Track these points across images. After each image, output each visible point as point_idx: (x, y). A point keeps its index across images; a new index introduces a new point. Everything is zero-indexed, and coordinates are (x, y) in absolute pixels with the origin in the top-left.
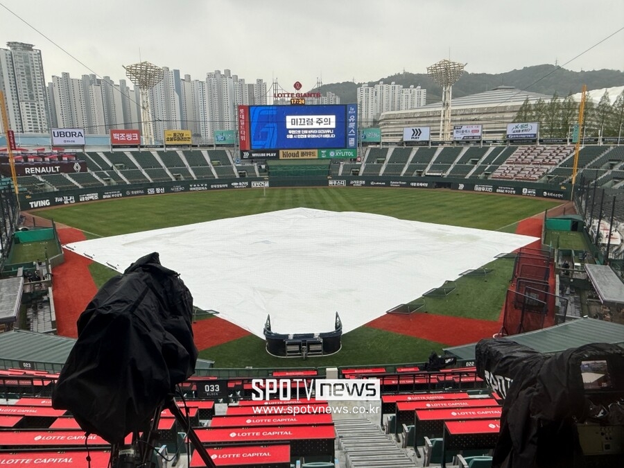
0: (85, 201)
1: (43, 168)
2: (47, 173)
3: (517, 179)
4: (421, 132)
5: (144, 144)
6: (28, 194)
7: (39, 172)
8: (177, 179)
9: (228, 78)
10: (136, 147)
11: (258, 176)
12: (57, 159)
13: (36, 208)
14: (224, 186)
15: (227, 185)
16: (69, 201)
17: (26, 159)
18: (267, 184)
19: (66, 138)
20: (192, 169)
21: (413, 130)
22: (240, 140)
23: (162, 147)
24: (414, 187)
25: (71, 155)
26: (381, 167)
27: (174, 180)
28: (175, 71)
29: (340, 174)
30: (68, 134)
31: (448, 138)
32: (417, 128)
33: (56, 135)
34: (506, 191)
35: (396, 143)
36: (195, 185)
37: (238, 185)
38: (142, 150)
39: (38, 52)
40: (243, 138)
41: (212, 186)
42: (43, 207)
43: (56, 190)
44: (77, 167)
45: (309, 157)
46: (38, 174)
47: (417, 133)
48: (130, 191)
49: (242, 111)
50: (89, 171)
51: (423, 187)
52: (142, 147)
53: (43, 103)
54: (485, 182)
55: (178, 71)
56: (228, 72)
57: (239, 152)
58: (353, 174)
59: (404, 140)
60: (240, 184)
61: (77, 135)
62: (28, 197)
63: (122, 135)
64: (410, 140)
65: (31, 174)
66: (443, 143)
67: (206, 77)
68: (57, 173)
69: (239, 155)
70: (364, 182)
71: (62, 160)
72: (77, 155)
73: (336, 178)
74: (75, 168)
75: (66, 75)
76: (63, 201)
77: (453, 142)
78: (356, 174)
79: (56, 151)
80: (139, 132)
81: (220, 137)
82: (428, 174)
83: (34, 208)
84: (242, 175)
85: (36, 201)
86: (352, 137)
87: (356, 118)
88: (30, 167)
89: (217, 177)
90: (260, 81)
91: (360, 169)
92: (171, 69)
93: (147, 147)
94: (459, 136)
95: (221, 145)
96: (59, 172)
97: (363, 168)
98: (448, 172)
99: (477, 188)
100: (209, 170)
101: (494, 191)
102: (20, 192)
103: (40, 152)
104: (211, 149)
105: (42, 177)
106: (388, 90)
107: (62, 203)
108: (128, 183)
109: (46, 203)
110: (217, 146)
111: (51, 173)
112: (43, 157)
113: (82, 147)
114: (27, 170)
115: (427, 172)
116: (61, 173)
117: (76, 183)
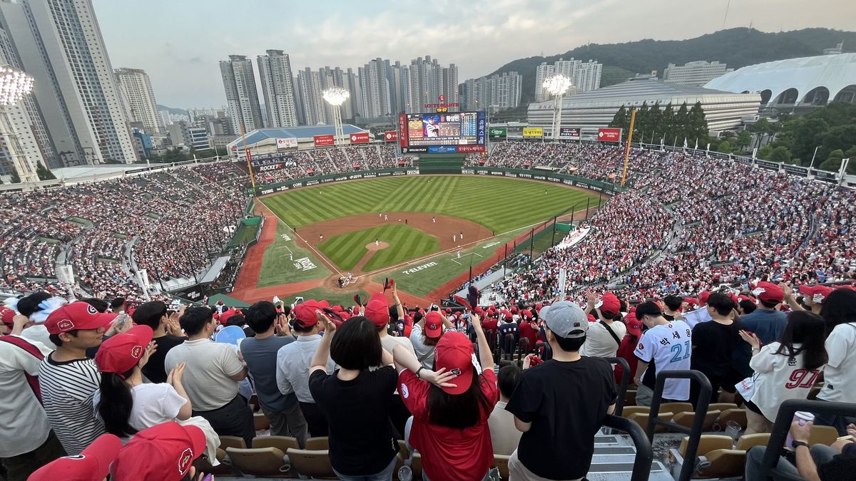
9: (427, 64)
11: (413, 166)
13: (265, 194)
14: (388, 174)
18: (418, 172)
24: (522, 177)
27: (354, 170)
28: (386, 60)
34: (583, 186)
36: (367, 174)
37: (398, 173)
39: (287, 55)
40: (403, 138)
41: (379, 175)
42: (270, 193)
48: (324, 179)
51: (528, 178)
55: (389, 60)
56: (428, 58)
57: (400, 148)
58: (480, 165)
62: (260, 188)
67: (411, 62)
70: (487, 172)
73: (468, 167)
75: (308, 69)
84: (402, 166)
85: (265, 190)
86: (482, 136)
89: (383, 168)
90: (452, 65)
92: (383, 60)
93: (338, 146)
97: (488, 161)
100: (379, 162)
101: (574, 185)
106: (566, 66)
107: (280, 191)
109: (271, 191)
110: (388, 143)
115: (534, 165)
117: (290, 177)
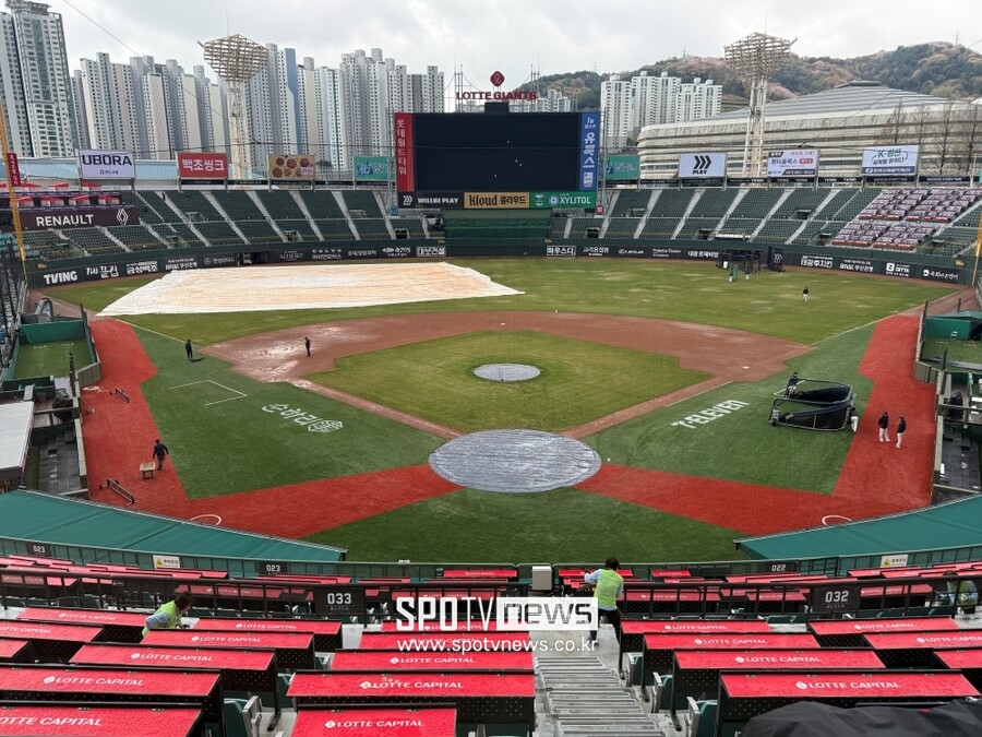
0: (136, 274)
1: (66, 217)
2: (73, 226)
3: (877, 246)
4: (710, 162)
5: (234, 178)
6: (42, 262)
7: (60, 223)
8: (289, 239)
9: (377, 65)
10: (221, 182)
11: (428, 237)
12: (88, 202)
13: (55, 284)
14: (370, 252)
15: (374, 252)
16: (109, 274)
17: (37, 201)
18: (442, 252)
19: (103, 167)
20: (317, 223)
21: (696, 158)
22: (398, 173)
23: (264, 183)
24: (693, 258)
25: (112, 195)
26: (637, 223)
27: (285, 241)
28: (287, 50)
29: (566, 236)
30: (107, 160)
31: (757, 173)
32: (704, 155)
33: (87, 161)
34: (857, 267)
35: (666, 181)
36: (321, 251)
37: (394, 252)
38: (230, 187)
39: (57, 17)
40: (403, 171)
41: (350, 253)
42: (67, 283)
43: (86, 254)
44: (122, 215)
45: (514, 205)
46: (58, 227)
47: (703, 162)
48: (212, 257)
49: (401, 122)
50: (142, 223)
51: (710, 258)
52: (232, 182)
53: (65, 105)
54: (819, 250)
55: (293, 50)
56: (379, 52)
57: (395, 196)
58: (590, 236)
59: (681, 175)
60: (398, 250)
61: (122, 162)
62: (40, 266)
63: (198, 162)
64: (691, 175)
65: (46, 227)
66: (748, 181)
67: (341, 61)
68: (88, 225)
69: (396, 200)
70: (607, 250)
71: (97, 203)
72: (121, 196)
73: (560, 241)
74: (118, 217)
75: (104, 57)
76: (99, 275)
77: (765, 180)
78: (593, 235)
79: (87, 189)
80: (226, 158)
81: (363, 169)
82: (721, 236)
83: (52, 285)
84: (401, 236)
85: (54, 273)
86: (589, 170)
87: (597, 137)
88: (43, 215)
89: (357, 238)
90: (432, 69)
91: (600, 227)
92: (281, 48)
93: (238, 182)
94: (777, 170)
95: (366, 183)
96: (92, 225)
97: (606, 225)
98: (756, 233)
99: (805, 261)
100: (345, 224)
101: (836, 267)
102: (27, 257)
103: (60, 190)
104: (349, 188)
105: (64, 234)
106: (655, 86)
107: (97, 277)
108: (207, 244)
109: (70, 276)
110: (359, 183)
111: (80, 225)
112: (66, 200)
113: (131, 182)
114: (40, 221)
115: (718, 232)
116: (97, 227)
117: (121, 244)
